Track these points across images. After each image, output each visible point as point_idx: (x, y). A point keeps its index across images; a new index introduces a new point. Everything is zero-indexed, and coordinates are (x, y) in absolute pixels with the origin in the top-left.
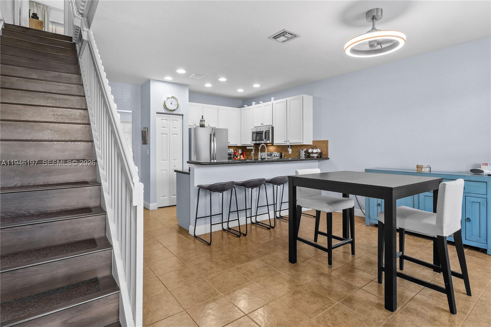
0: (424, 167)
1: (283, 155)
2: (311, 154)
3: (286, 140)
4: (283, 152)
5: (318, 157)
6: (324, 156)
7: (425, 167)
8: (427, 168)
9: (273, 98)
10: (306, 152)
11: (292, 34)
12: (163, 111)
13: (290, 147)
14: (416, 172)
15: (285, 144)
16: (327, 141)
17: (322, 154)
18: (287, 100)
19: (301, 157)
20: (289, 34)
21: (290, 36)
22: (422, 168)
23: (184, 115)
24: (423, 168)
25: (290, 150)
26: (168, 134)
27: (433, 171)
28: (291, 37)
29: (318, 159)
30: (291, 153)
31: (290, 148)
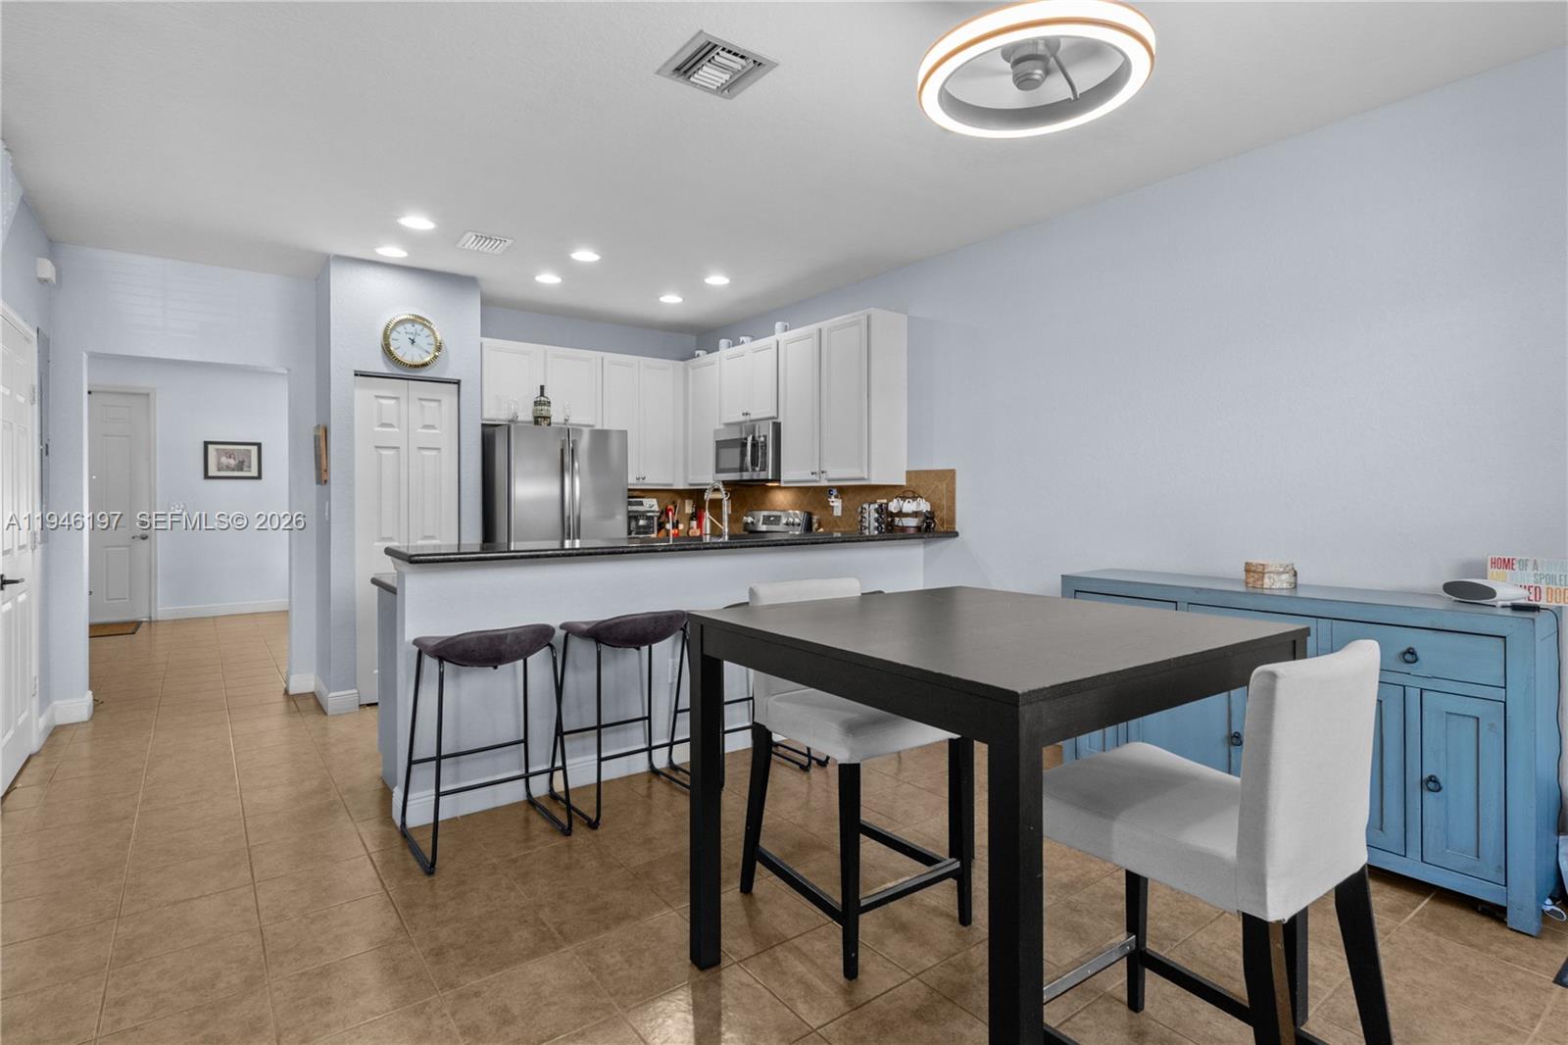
0: (1269, 572)
1: (814, 521)
2: (897, 519)
3: (817, 470)
4: (817, 512)
5: (918, 528)
6: (942, 525)
7: (1273, 569)
8: (1283, 573)
9: (778, 325)
10: (882, 510)
11: (742, 57)
12: (383, 369)
13: (835, 492)
14: (1241, 588)
15: (816, 481)
16: (952, 472)
17: (932, 518)
18: (820, 330)
19: (866, 528)
20: (730, 56)
21: (737, 64)
22: (1264, 573)
23: (462, 384)
24: (1266, 575)
25: (837, 504)
26: (403, 450)
27: (1307, 586)
28: (743, 67)
29: (920, 535)
30: (840, 514)
31: (836, 497)
